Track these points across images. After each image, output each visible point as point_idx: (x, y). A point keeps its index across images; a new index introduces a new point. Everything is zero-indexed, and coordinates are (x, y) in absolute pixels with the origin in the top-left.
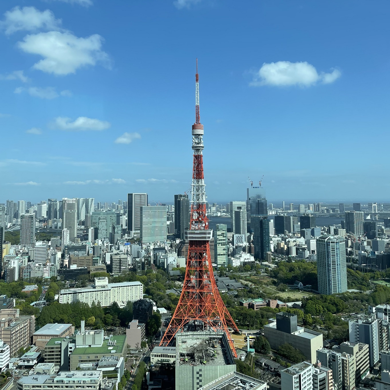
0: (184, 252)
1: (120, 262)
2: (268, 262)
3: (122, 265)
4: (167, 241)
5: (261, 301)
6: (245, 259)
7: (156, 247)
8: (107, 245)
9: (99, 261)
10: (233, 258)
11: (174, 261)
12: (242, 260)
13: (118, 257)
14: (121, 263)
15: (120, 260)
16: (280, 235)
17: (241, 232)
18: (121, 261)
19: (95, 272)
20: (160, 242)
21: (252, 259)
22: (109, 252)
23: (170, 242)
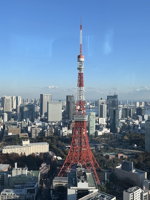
0: (71, 127)
5: (114, 154)
6: (105, 131)
10: (98, 131)
13: (35, 129)
16: (125, 119)
19: (22, 137)
22: (30, 126)
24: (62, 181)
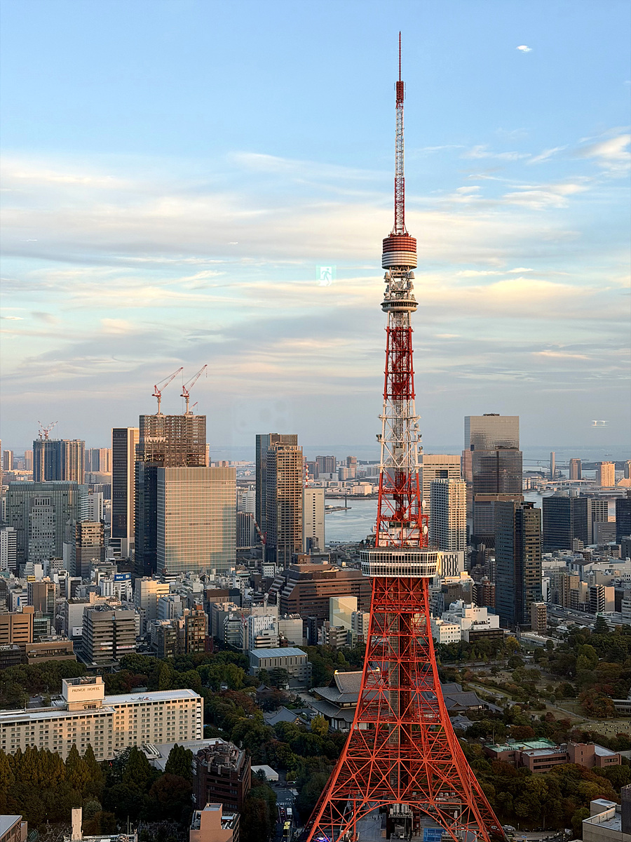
0: (295, 602)
1: (115, 631)
2: (537, 633)
3: (122, 640)
4: (236, 570)
5: (548, 746)
6: (476, 623)
7: (209, 588)
8: (60, 581)
9: (49, 627)
10: (442, 621)
11: (272, 628)
12: (466, 624)
13: (108, 616)
14: (117, 633)
15: (115, 626)
16: (561, 553)
17: (451, 544)
18: (117, 629)
19: (44, 660)
20: (217, 571)
21: (494, 622)
22: (78, 602)
23: (246, 573)
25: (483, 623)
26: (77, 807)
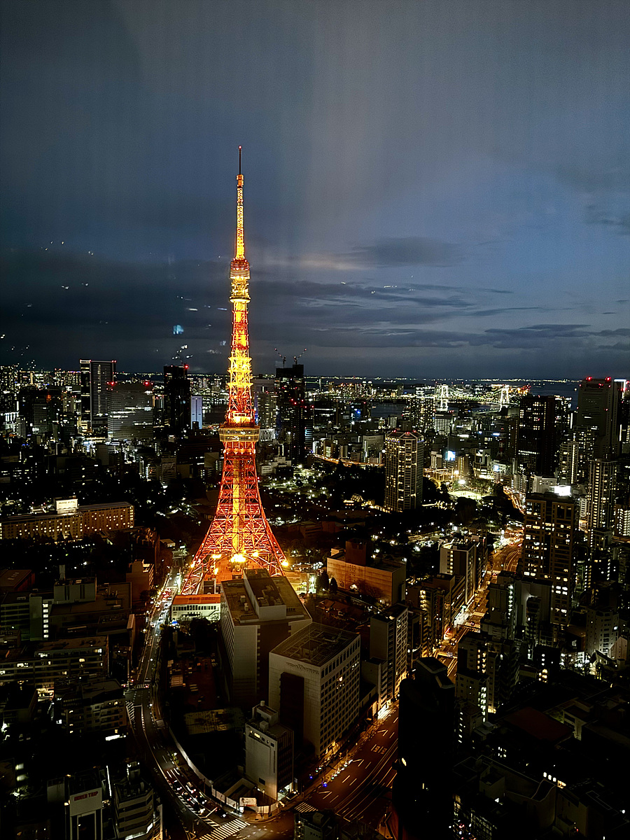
6: (279, 464)
10: (263, 464)
11: (173, 469)
24: (199, 605)
25: (283, 464)
26: (62, 564)
